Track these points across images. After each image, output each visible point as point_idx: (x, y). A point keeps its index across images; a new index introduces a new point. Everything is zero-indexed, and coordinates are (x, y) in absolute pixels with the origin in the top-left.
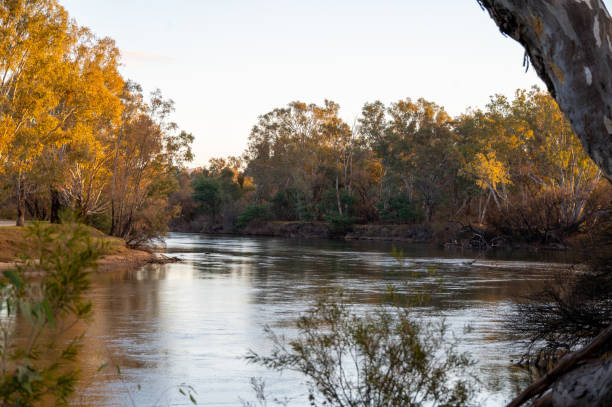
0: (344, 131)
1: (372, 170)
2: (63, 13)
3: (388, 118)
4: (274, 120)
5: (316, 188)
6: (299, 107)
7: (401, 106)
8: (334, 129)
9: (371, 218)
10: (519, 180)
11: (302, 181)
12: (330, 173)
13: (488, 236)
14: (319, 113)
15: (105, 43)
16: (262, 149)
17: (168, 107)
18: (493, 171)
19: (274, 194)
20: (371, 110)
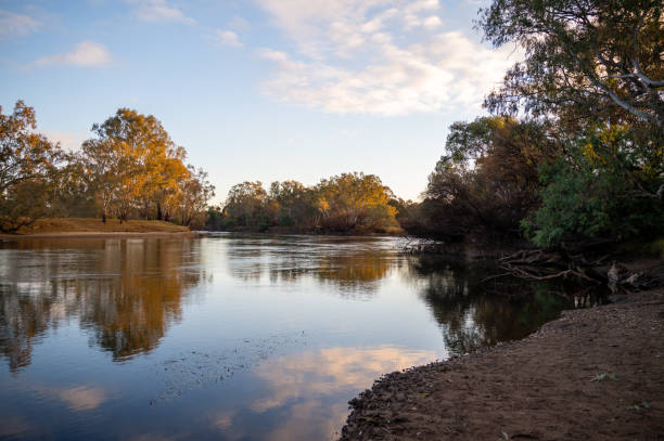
0: (264, 193)
1: (275, 208)
2: (165, 134)
3: (281, 188)
4: (238, 188)
5: (254, 214)
6: (248, 183)
7: (286, 183)
8: (260, 192)
9: (274, 224)
10: (334, 209)
11: (249, 211)
12: (260, 208)
13: (322, 229)
14: (255, 186)
15: (180, 148)
16: (232, 199)
17: (205, 174)
18: (324, 205)
19: (236, 216)
20: (274, 185)
